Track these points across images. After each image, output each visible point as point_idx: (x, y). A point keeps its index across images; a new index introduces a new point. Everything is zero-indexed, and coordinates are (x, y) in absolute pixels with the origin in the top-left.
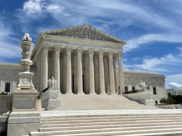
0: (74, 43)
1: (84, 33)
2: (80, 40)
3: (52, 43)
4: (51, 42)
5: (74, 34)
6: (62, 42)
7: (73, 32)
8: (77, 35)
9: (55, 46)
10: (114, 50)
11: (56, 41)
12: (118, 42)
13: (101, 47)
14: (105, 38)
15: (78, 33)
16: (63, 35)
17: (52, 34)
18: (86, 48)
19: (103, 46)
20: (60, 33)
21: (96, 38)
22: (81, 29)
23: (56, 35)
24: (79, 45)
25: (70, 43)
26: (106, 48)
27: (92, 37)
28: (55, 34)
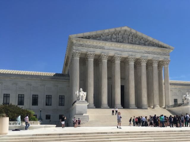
1: (123, 37)
2: (118, 45)
3: (84, 49)
4: (83, 47)
5: (111, 37)
6: (96, 47)
7: (110, 36)
8: (114, 39)
9: (88, 52)
10: (159, 56)
11: (89, 46)
12: (164, 47)
13: (144, 53)
14: (148, 42)
15: (116, 36)
16: (98, 39)
17: (84, 38)
18: (125, 55)
19: (146, 51)
20: (94, 36)
21: (137, 42)
22: (120, 32)
23: (89, 39)
24: (117, 50)
25: (106, 48)
26: (149, 54)
27: (132, 41)
28: (87, 37)
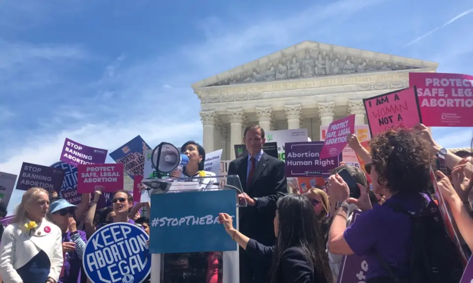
0: (277, 93)
1: (301, 64)
3: (221, 105)
4: (219, 102)
5: (275, 71)
6: (243, 98)
8: (281, 73)
9: (228, 110)
11: (231, 97)
13: (355, 91)
16: (247, 80)
19: (362, 86)
20: (238, 77)
22: (294, 56)
23: (229, 84)
25: (264, 96)
26: (371, 90)
28: (226, 81)
